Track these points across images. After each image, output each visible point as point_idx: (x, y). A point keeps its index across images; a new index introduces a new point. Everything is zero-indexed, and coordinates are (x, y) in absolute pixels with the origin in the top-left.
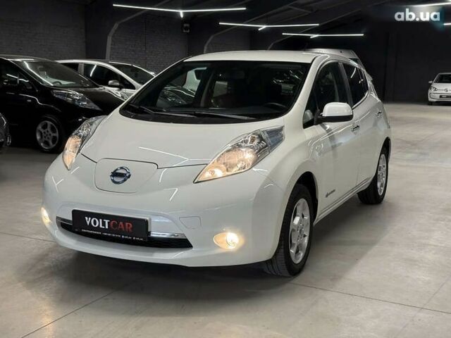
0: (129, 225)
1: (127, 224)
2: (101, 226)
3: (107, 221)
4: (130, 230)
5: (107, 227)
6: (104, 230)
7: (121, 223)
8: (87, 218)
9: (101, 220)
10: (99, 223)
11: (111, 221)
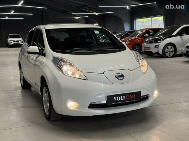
0: (134, 96)
1: (133, 95)
2: (121, 99)
3: (124, 96)
4: (134, 97)
5: (124, 99)
6: (123, 101)
7: (131, 96)
8: (114, 98)
9: (121, 97)
10: (121, 98)
11: (126, 96)
